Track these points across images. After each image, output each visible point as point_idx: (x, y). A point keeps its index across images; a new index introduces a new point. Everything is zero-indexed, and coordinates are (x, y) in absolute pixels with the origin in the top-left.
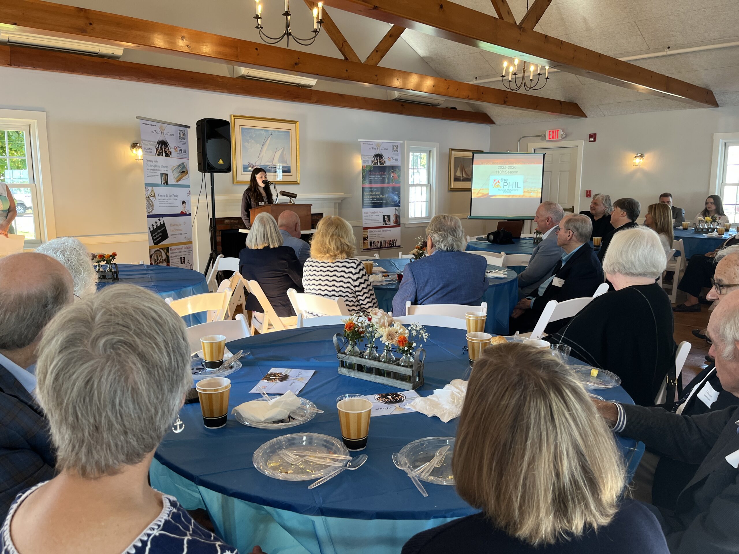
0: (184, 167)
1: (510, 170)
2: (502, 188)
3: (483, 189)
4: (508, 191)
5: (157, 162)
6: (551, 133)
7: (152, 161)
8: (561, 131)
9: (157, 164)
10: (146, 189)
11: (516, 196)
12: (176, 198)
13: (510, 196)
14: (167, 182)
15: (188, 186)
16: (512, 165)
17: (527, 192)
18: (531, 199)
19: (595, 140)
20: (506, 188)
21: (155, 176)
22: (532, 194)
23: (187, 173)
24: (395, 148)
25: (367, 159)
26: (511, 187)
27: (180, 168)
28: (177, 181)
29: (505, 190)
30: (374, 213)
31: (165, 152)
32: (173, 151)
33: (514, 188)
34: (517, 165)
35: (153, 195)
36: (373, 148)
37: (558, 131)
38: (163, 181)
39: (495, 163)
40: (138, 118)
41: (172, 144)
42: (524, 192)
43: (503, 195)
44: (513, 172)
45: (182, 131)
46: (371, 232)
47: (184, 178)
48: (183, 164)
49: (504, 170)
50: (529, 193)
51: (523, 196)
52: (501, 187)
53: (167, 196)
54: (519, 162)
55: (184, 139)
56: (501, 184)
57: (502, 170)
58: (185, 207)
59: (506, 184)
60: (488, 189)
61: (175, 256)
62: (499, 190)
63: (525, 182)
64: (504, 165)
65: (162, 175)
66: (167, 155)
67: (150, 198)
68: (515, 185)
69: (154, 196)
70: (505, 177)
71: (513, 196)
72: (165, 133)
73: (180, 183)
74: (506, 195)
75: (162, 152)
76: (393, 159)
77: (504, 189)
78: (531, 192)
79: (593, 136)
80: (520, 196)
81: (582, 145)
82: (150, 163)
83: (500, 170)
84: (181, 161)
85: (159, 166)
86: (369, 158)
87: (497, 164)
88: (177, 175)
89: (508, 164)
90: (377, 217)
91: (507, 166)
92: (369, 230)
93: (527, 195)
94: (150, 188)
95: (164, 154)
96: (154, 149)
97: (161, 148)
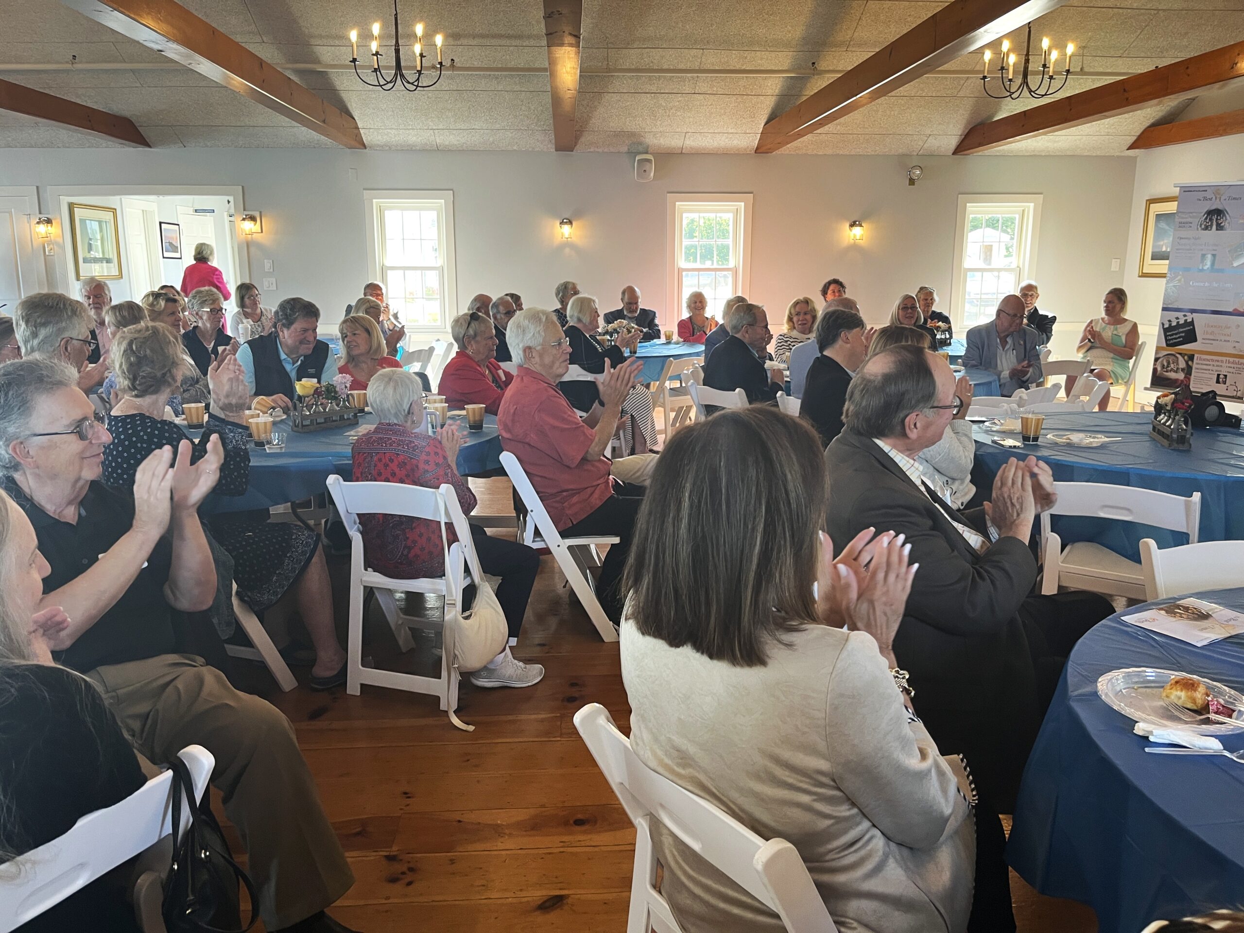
5: (1199, 238)
7: (1189, 239)
9: (1198, 242)
21: (1190, 258)
31: (1218, 224)
41: (1235, 212)
61: (1206, 370)
65: (1204, 255)
66: (1220, 227)
75: (1211, 226)
82: (1183, 241)
85: (1202, 245)
95: (1214, 227)
96: (1196, 221)
97: (1211, 220)
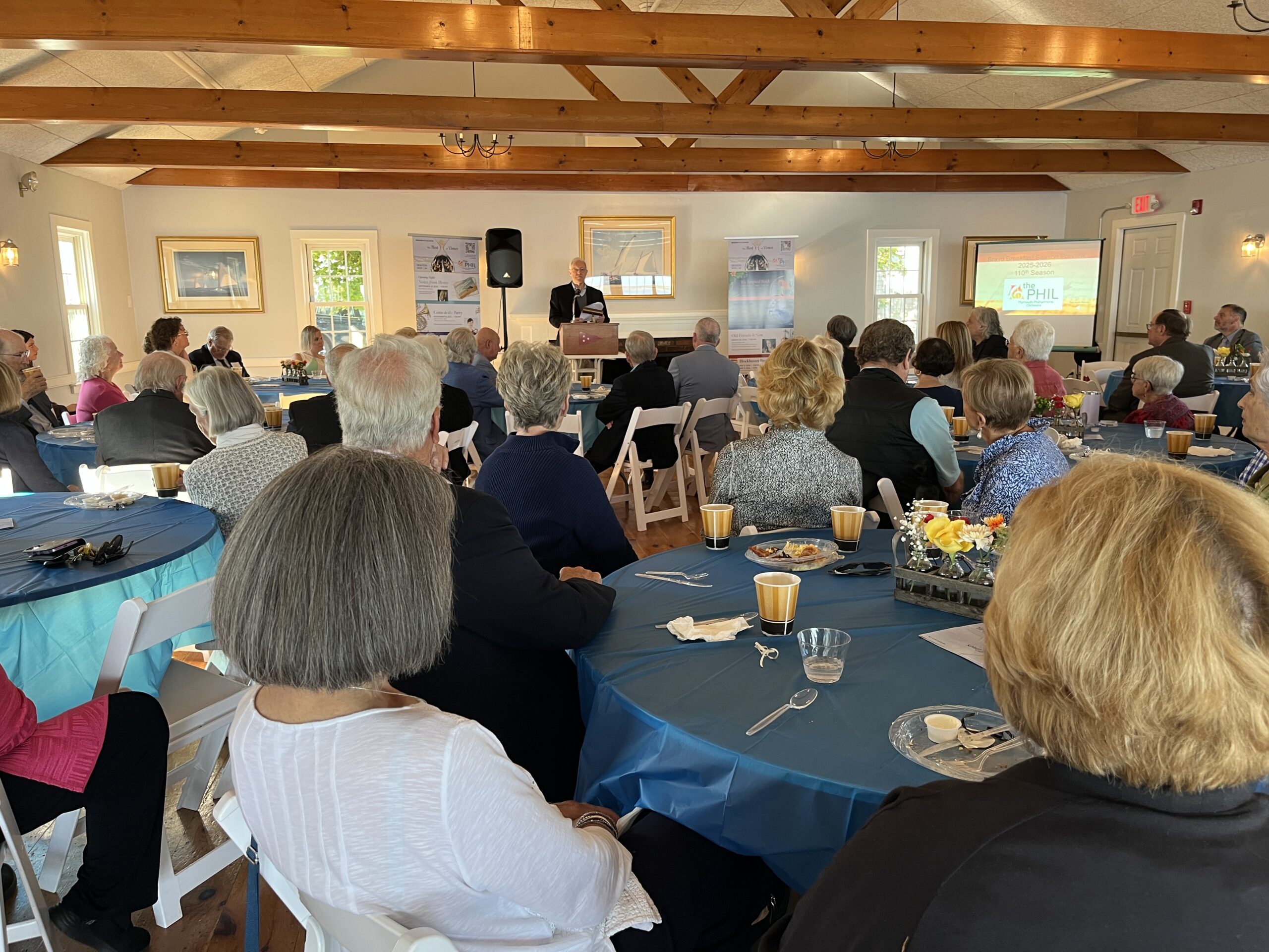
0: (472, 282)
1: (1039, 269)
2: (1026, 300)
3: (992, 301)
4: (1036, 304)
5: (433, 278)
6: (1139, 201)
7: (427, 278)
8: (1154, 197)
9: (433, 280)
10: (417, 306)
11: (1050, 312)
12: (459, 315)
13: (1038, 311)
14: (446, 299)
15: (478, 303)
16: (1044, 261)
17: (1069, 305)
18: (1076, 317)
19: (1200, 212)
20: (1033, 298)
21: (430, 293)
22: (1078, 308)
23: (476, 288)
24: (786, 246)
25: (739, 263)
26: (1041, 297)
27: (466, 284)
28: (462, 298)
29: (1031, 302)
30: (749, 335)
31: (445, 268)
32: (456, 266)
33: (1046, 299)
34: (1052, 261)
35: (426, 312)
36: (748, 248)
37: (1147, 197)
38: (441, 297)
39: (1015, 259)
40: (409, 235)
41: (454, 259)
42: (1064, 305)
43: (1026, 311)
44: (1045, 273)
45: (470, 244)
46: (741, 361)
47: (472, 294)
48: (471, 279)
49: (1030, 269)
50: (1073, 306)
51: (1062, 312)
52: (1023, 298)
53: (446, 313)
54: (1056, 257)
55: (473, 252)
56: (1024, 292)
57: (1025, 269)
58: (471, 326)
59: (1031, 292)
60: (1002, 302)
62: (1020, 302)
63: (1066, 288)
64: (1030, 262)
65: (439, 291)
66: (448, 270)
67: (423, 315)
68: (1050, 294)
69: (428, 313)
70: (1031, 281)
71: (1044, 311)
72: (445, 248)
73: (464, 299)
74: (1031, 311)
75: (441, 268)
76: (781, 261)
77: (1029, 301)
78: (1078, 306)
79: (1198, 205)
80: (1056, 311)
81: (1183, 219)
82: (423, 280)
83: (1021, 269)
84: (467, 276)
85: (436, 283)
86: (742, 261)
87: (1018, 259)
88: (462, 291)
89: (1037, 259)
90: (753, 342)
91: (1035, 262)
92: (739, 359)
93: (1070, 311)
94: (423, 305)
95: (443, 269)
96: (429, 265)
97: (440, 264)
